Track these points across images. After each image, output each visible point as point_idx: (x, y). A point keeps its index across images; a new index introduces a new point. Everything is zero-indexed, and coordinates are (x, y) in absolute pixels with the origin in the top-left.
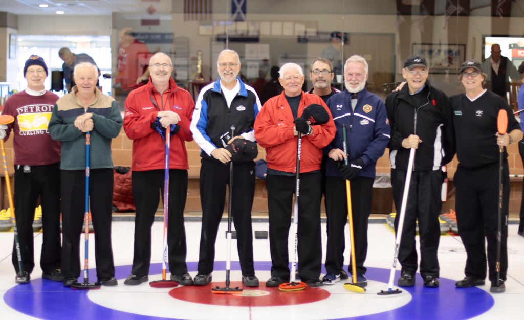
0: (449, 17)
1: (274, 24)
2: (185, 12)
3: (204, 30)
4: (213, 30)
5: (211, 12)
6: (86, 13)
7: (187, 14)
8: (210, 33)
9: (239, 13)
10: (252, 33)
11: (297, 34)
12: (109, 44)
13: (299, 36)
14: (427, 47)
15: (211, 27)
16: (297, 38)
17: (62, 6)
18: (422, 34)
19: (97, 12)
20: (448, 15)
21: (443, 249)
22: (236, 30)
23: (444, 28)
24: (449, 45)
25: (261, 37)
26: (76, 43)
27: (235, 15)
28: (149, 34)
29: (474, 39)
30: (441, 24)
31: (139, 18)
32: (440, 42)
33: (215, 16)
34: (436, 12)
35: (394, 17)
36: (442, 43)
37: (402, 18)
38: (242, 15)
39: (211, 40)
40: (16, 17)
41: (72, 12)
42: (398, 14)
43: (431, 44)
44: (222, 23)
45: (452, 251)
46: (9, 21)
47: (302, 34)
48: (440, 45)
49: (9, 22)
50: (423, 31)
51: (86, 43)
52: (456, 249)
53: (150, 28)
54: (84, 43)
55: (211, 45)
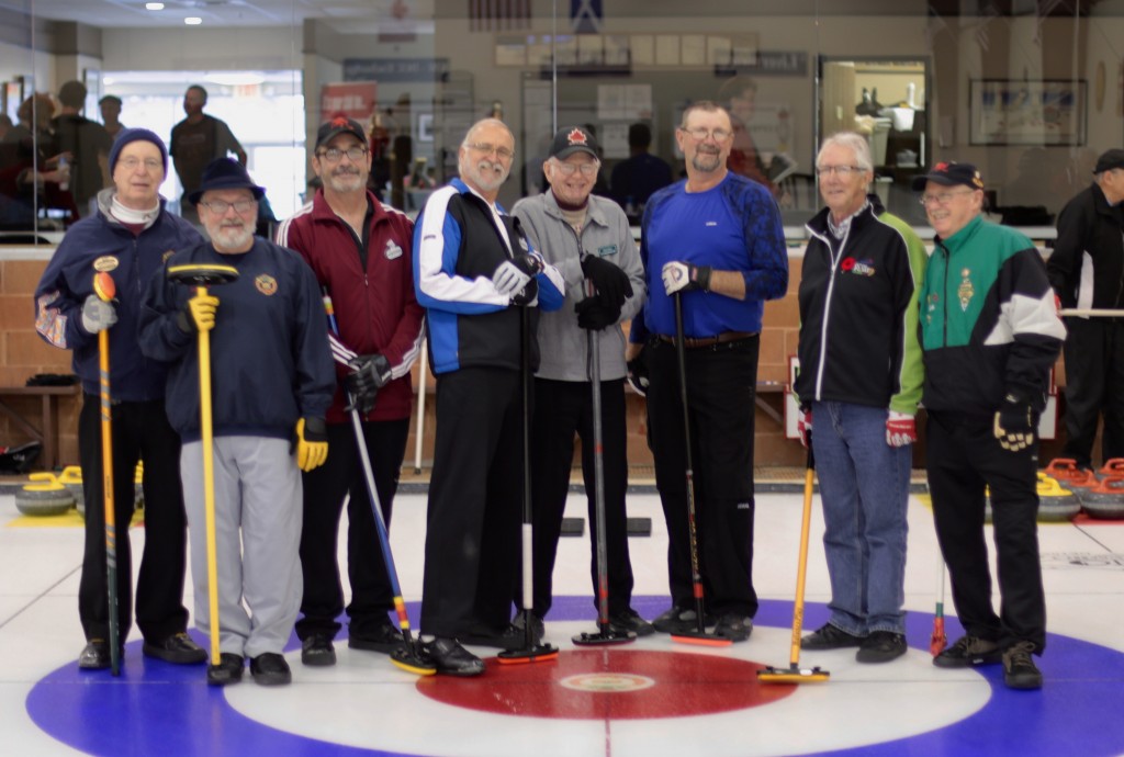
0: (1043, 19)
1: (660, 39)
2: (471, 16)
3: (507, 55)
4: (526, 55)
5: (529, 15)
6: (249, 20)
7: (476, 21)
8: (520, 62)
9: (586, 16)
10: (614, 59)
11: (712, 61)
12: (299, 89)
13: (717, 66)
14: (997, 87)
15: (521, 48)
16: (712, 69)
17: (196, 6)
18: (985, 56)
19: (274, 17)
20: (1041, 15)
21: (1055, 558)
22: (577, 53)
23: (1036, 41)
24: (1046, 81)
25: (635, 69)
26: (231, 87)
27: (578, 20)
28: (397, 62)
29: (1102, 66)
30: (1027, 33)
31: (373, 29)
32: (1026, 72)
33: (537, 23)
34: (1015, 8)
35: (922, 21)
36: (1030, 77)
37: (940, 22)
38: (594, 20)
39: (523, 77)
40: (98, 33)
41: (218, 18)
42: (931, 14)
43: (1005, 81)
44: (547, 39)
45: (1078, 563)
46: (82, 42)
47: (724, 61)
48: (1026, 80)
49: (81, 44)
50: (986, 48)
51: (254, 86)
52: (1085, 558)
53: (397, 49)
54: (247, 87)
55: (523, 88)
